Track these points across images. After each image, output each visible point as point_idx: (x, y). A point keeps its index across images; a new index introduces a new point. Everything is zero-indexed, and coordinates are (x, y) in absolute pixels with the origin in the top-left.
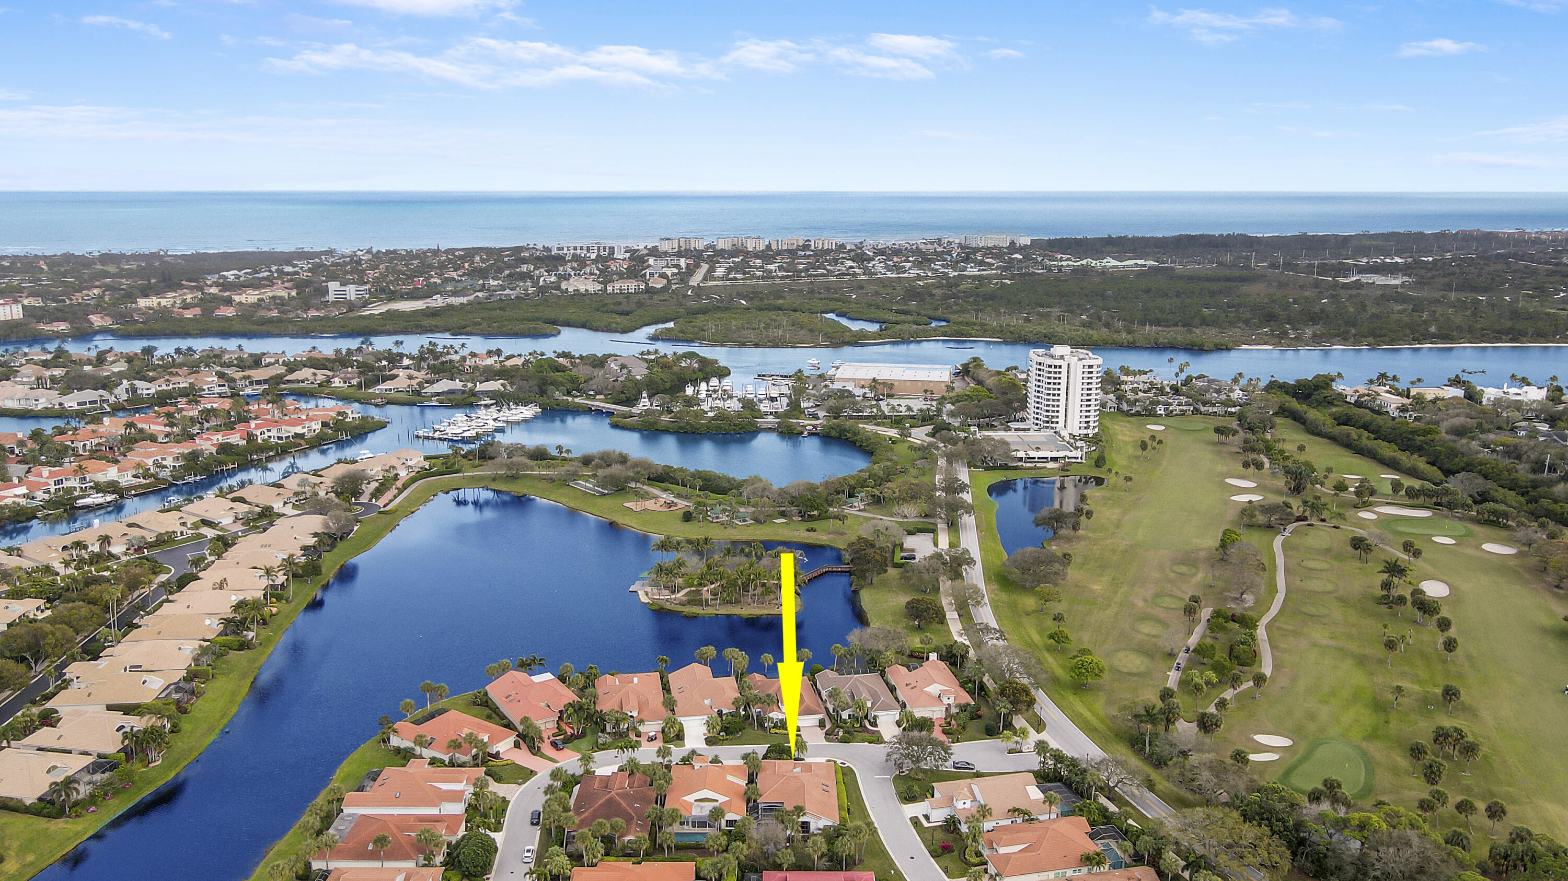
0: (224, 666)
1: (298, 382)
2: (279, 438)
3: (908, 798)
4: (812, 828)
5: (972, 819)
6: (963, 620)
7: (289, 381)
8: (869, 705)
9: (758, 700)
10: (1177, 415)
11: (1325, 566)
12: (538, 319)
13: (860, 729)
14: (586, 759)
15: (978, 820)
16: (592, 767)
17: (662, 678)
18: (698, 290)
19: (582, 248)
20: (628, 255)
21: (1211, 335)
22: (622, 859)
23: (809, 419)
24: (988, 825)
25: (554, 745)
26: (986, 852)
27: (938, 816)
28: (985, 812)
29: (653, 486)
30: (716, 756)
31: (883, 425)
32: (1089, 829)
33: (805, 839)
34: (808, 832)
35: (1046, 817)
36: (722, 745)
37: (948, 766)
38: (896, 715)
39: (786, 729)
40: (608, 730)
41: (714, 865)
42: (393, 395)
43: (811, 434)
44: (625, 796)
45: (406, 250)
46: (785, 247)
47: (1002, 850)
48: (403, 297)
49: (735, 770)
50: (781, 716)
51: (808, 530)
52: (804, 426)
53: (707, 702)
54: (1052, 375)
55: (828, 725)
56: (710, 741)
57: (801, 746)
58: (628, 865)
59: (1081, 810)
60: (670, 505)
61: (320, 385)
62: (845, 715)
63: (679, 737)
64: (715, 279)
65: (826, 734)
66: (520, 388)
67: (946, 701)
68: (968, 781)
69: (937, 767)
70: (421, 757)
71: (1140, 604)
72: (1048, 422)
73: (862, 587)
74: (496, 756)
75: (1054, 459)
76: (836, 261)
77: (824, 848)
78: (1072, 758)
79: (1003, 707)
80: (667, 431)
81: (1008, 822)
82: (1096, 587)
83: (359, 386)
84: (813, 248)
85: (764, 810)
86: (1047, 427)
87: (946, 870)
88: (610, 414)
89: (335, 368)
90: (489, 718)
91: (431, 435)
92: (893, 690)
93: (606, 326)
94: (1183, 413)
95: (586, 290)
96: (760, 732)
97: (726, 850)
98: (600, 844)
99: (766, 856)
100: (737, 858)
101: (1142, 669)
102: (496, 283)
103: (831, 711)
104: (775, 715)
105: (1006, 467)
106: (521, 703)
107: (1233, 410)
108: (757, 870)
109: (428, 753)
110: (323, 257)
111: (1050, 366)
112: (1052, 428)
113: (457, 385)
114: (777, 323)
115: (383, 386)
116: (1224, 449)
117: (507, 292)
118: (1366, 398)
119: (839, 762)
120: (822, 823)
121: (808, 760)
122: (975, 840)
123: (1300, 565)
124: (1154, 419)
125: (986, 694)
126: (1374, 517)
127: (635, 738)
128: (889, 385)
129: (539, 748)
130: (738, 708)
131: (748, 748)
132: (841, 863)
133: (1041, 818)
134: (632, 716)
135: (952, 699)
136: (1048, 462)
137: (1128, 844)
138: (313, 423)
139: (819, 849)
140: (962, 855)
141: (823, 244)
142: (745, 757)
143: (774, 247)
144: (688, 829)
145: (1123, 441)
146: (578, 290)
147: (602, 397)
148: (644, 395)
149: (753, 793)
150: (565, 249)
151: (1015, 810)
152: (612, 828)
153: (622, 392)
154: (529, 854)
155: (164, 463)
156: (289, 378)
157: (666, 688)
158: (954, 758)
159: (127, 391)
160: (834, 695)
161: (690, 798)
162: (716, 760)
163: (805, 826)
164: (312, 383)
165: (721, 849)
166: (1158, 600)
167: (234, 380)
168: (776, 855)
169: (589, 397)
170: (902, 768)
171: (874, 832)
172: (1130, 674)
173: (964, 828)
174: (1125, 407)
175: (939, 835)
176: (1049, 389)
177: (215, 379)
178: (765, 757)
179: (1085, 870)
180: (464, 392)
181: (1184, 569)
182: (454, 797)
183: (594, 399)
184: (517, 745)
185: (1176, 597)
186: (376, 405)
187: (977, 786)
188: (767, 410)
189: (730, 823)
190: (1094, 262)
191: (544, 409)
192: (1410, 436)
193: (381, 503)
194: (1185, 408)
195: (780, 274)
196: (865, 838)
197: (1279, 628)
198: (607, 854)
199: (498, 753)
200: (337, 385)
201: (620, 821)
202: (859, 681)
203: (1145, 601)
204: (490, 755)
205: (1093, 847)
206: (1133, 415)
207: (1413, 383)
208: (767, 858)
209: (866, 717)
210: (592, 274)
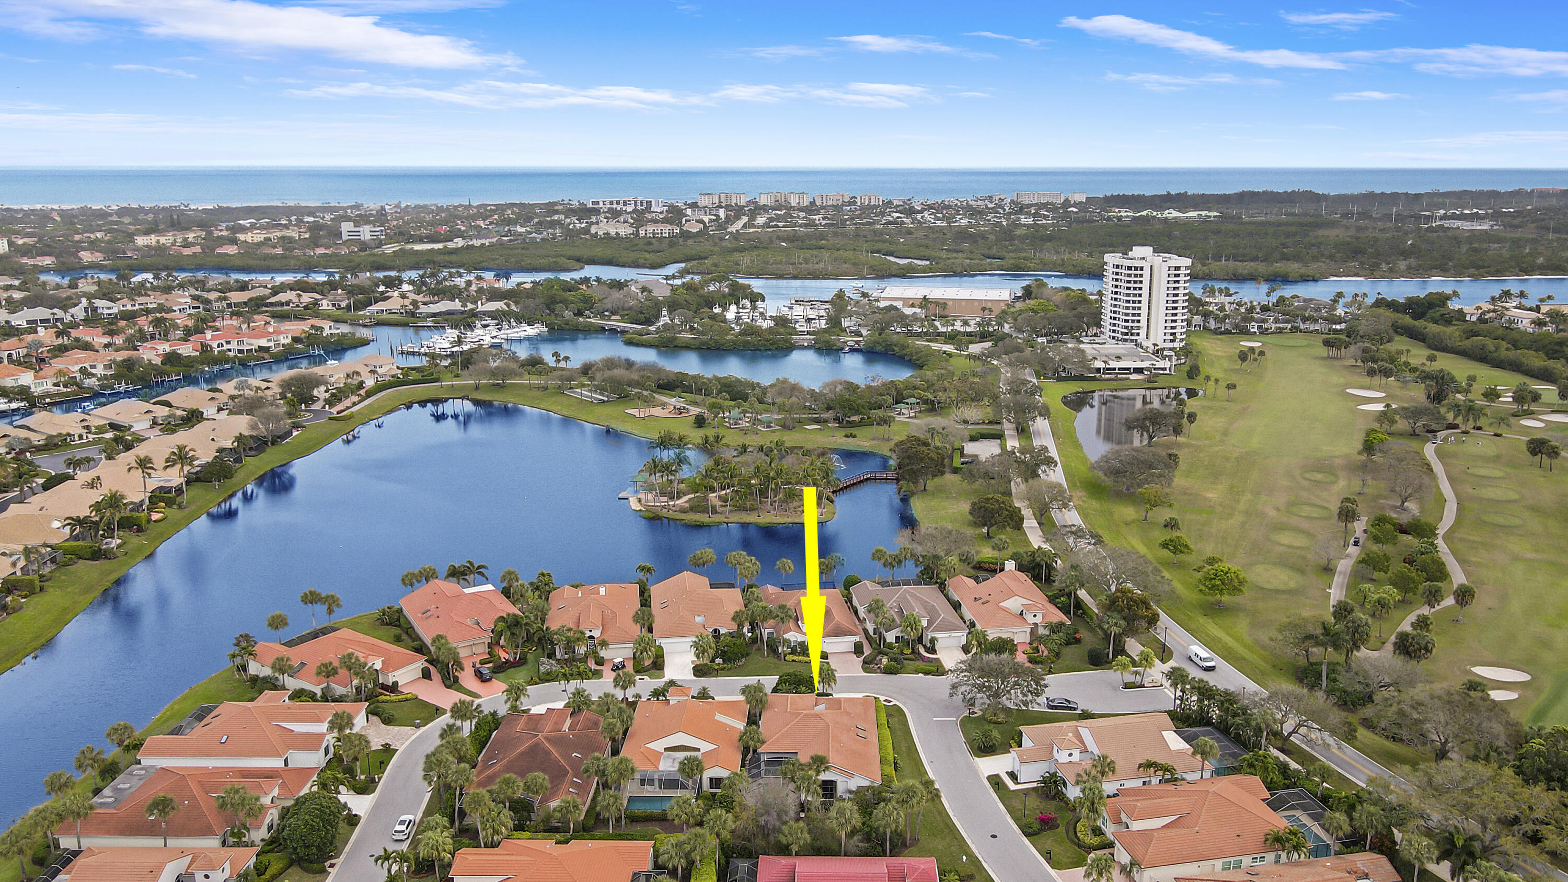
0: (63, 577)
1: (282, 304)
2: (240, 351)
3: (985, 749)
4: (840, 789)
5: (1085, 778)
6: (1045, 528)
7: (272, 304)
8: (924, 623)
9: (768, 615)
10: (1272, 333)
11: (1497, 473)
12: (561, 256)
13: (912, 656)
14: (515, 693)
15: (1095, 779)
16: (524, 703)
17: (642, 593)
18: (736, 236)
19: (618, 203)
20: (666, 208)
21: (1294, 268)
22: (540, 835)
23: (851, 336)
24: (1109, 787)
25: (479, 675)
26: (1110, 830)
27: (1031, 775)
28: (1105, 767)
29: (663, 394)
30: (704, 689)
31: (936, 341)
32: (1267, 794)
33: (826, 807)
34: (832, 796)
35: (1196, 776)
36: (717, 676)
37: (1039, 705)
38: (962, 637)
39: (808, 655)
40: (558, 656)
41: (679, 845)
42: (385, 316)
43: (853, 350)
44: (559, 741)
45: (435, 205)
46: (830, 203)
47: (1136, 826)
48: (421, 240)
49: (728, 707)
50: (800, 638)
51: (846, 436)
52: (845, 342)
53: (699, 619)
54: (1132, 279)
55: (867, 651)
56: (699, 671)
57: (828, 676)
58: (547, 845)
59: (1251, 765)
60: (680, 411)
61: (306, 308)
62: (890, 637)
63: (658, 665)
64: (754, 226)
65: (865, 662)
66: (526, 307)
67: (1030, 619)
68: (1074, 723)
69: (1026, 704)
70: (284, 688)
71: (1272, 513)
72: (1127, 334)
73: (913, 494)
74: (393, 688)
75: (1139, 371)
76: (883, 214)
77: (856, 820)
78: (1226, 693)
79: (1115, 624)
80: (687, 347)
81: (1138, 783)
82: (1211, 495)
83: (348, 308)
84: (859, 204)
85: (769, 763)
86: (1126, 340)
87: (1048, 856)
88: (623, 332)
89: (325, 291)
90: (398, 640)
91: (416, 350)
92: (957, 606)
93: (633, 262)
94: (1280, 331)
95: (617, 234)
96: (772, 659)
97: (700, 824)
98: (506, 812)
99: (764, 831)
100: (718, 835)
101: (1292, 585)
102: (523, 230)
103: (871, 633)
104: (792, 636)
105: (1081, 378)
106: (440, 619)
107: (1338, 327)
108: (750, 855)
109: (292, 683)
110: (349, 211)
111: (1130, 268)
112: (1132, 341)
113: (457, 305)
114: (818, 259)
115: (374, 308)
116: (1336, 363)
117: (534, 235)
118: (1491, 314)
119: (882, 698)
120: (856, 782)
121: (835, 696)
122: (1093, 809)
123: (1467, 473)
124: (1246, 337)
125: (1084, 613)
126: (1541, 425)
127: (593, 666)
128: (942, 304)
129: (456, 679)
130: (741, 626)
131: (752, 680)
132: (882, 845)
133: (1189, 777)
134: (591, 637)
135: (1040, 616)
136: (1130, 374)
137: (1340, 817)
138: (281, 337)
139: (848, 821)
140: (1071, 834)
141: (870, 201)
142: (745, 691)
143: (818, 203)
144: (649, 791)
145: (1215, 356)
146: (608, 234)
147: (618, 317)
148: (665, 312)
149: (752, 739)
150: (601, 203)
151: (1150, 765)
152: (527, 788)
153: (641, 313)
154: (403, 828)
155: (93, 371)
156: (272, 300)
157: (645, 602)
158: (1049, 693)
159: (86, 311)
160: (875, 608)
161: (658, 746)
162: (703, 695)
163: (829, 788)
164: (298, 306)
165: (691, 820)
166: (1294, 509)
167: (208, 302)
168: (779, 831)
169: (603, 317)
170: (973, 705)
171: (935, 796)
172: (1277, 591)
173: (1073, 792)
174: (1212, 324)
175: (1034, 802)
176: (1128, 295)
177: (189, 300)
178: (775, 690)
179: (1270, 857)
180: (463, 313)
181: (1319, 477)
182: (310, 742)
183: (609, 320)
184: (426, 675)
185: (1315, 505)
186: (364, 326)
187: (1085, 730)
188: (804, 329)
189: (716, 782)
190: (1155, 213)
191: (551, 329)
192: (1557, 348)
193: (334, 410)
194: (1281, 325)
195: (824, 222)
196: (922, 804)
197: (1461, 540)
198: (519, 827)
199: (395, 684)
200: (325, 307)
201: (540, 777)
202: (909, 593)
203: (1278, 509)
204: (385, 687)
205: (1279, 822)
206: (1221, 333)
207: (1542, 300)
208: (766, 836)
209: (920, 640)
210: (625, 222)
